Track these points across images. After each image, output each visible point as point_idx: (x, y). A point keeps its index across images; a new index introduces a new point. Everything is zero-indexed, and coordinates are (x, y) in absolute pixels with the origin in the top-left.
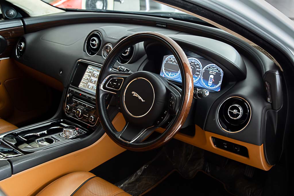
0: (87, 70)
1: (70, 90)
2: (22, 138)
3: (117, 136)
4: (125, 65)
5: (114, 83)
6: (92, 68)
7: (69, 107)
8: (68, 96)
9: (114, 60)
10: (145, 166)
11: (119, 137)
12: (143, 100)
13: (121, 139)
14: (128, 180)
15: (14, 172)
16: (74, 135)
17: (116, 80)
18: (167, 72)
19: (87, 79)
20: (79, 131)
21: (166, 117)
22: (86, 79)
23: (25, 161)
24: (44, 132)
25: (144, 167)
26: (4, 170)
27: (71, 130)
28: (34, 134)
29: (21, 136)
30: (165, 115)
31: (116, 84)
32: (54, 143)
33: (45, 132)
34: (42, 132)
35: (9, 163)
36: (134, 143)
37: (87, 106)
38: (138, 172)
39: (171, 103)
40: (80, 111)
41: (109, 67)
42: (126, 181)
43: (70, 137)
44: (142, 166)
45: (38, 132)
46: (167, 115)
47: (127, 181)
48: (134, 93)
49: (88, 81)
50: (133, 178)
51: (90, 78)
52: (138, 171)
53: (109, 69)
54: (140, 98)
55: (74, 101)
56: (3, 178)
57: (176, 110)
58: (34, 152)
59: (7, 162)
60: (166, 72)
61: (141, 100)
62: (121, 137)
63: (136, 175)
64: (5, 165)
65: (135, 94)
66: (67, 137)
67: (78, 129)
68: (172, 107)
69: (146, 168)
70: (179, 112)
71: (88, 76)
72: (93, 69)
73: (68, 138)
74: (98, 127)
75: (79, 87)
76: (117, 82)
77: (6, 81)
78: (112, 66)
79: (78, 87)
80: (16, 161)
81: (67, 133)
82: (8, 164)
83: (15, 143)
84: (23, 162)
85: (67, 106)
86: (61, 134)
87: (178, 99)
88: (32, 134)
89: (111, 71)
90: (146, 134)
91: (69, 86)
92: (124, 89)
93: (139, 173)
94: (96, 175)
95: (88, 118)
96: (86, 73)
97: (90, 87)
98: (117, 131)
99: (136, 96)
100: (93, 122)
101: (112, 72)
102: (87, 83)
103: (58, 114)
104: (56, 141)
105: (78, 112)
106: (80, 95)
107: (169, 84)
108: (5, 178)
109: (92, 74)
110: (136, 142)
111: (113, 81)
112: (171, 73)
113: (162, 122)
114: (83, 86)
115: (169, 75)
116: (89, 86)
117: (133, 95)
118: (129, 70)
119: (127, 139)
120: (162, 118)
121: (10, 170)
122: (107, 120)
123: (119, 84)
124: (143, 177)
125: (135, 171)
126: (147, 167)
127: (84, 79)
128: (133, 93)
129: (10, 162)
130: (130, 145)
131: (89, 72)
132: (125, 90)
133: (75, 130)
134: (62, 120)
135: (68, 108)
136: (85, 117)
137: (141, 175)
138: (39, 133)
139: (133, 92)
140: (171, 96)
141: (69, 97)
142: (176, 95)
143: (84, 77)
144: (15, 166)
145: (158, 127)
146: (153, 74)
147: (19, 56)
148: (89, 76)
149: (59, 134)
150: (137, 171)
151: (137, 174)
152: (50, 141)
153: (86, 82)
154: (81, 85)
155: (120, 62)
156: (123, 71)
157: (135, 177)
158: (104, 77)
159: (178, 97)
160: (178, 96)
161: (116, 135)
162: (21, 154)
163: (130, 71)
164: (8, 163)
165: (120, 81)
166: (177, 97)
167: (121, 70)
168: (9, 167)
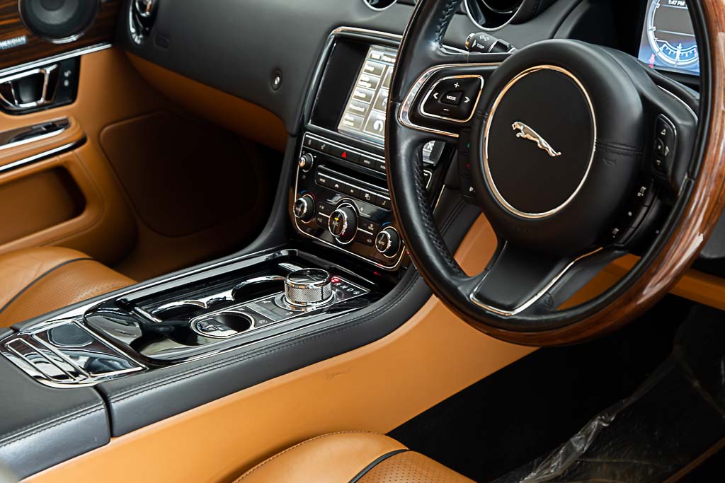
0: (368, 65)
1: (310, 142)
2: (149, 316)
3: (464, 294)
4: (496, 34)
5: (448, 97)
6: (382, 53)
7: (306, 204)
8: (302, 164)
9: (447, 11)
10: (601, 420)
11: (471, 296)
12: (551, 151)
13: (477, 302)
14: (538, 470)
15: (116, 431)
16: (323, 300)
17: (457, 85)
18: (666, 45)
19: (368, 98)
20: (344, 287)
21: (644, 210)
22: (364, 96)
23: (154, 391)
24: (221, 295)
25: (596, 423)
26: (85, 422)
27: (312, 285)
28: (188, 302)
29: (145, 310)
30: (642, 199)
31: (454, 98)
32: (252, 328)
33: (228, 295)
34: (215, 297)
35: (100, 398)
36: (527, 315)
37: (367, 195)
38: (577, 442)
39: (660, 154)
40: (346, 217)
41: (429, 36)
42: (529, 473)
43: (309, 310)
44: (592, 418)
45: (202, 297)
46: (647, 203)
47: (533, 474)
48: (521, 128)
49: (371, 105)
50: (555, 464)
51: (377, 92)
52: (577, 438)
53: (429, 44)
54: (543, 143)
55: (324, 181)
56: (83, 449)
57: (679, 178)
58: (187, 358)
59: (93, 394)
60: (660, 44)
61: (544, 151)
62: (478, 296)
63: (566, 455)
64: (86, 403)
65: (524, 130)
66: (299, 308)
67: (340, 281)
68: (663, 168)
69: (604, 425)
70: (688, 184)
71: (370, 85)
72: (385, 58)
73: (303, 310)
74: (408, 272)
75: (339, 128)
76: (461, 93)
77: (106, 129)
78: (437, 34)
79: (337, 131)
80: (121, 389)
81: (300, 296)
82: (96, 400)
83: (133, 339)
84: (145, 393)
85: (301, 202)
86: (278, 297)
87: (686, 133)
88: (181, 303)
89: (435, 53)
90: (571, 281)
91: (302, 129)
92: (484, 114)
93: (579, 443)
94: (406, 446)
95: (373, 238)
96: (363, 76)
97: (376, 127)
98: (465, 275)
99: (526, 139)
100: (390, 252)
101: (439, 56)
102: (366, 114)
103: (271, 230)
104: (261, 322)
105: (337, 219)
106: (344, 156)
107: (657, 81)
108: (88, 448)
109: (382, 79)
110: (536, 309)
111: (445, 88)
112: (680, 46)
113: (631, 230)
114: (352, 124)
115: (673, 56)
116: (372, 122)
117: (518, 135)
118: (507, 44)
119: (501, 302)
120: (630, 214)
121: (105, 420)
122: (427, 233)
123: (468, 100)
124: (598, 460)
125: (563, 437)
126: (612, 424)
127: (356, 97)
128: (519, 127)
129: (103, 393)
130: (511, 321)
131: (372, 73)
132: (487, 120)
133: (327, 283)
134: (284, 253)
135: (303, 208)
136: (361, 238)
137: (588, 454)
138: (205, 300)
139: (516, 125)
140: (660, 125)
141: (305, 167)
142: (679, 121)
143: (356, 92)
144: (121, 410)
145: (617, 252)
146: (592, 48)
147: (141, 36)
148: (373, 85)
149: (273, 300)
150: (572, 435)
151: (572, 448)
152: (239, 323)
153: (362, 110)
154: (346, 120)
155: (483, 20)
156: (485, 50)
157: (563, 461)
158: (411, 78)
159: (685, 126)
160: (689, 123)
161: (459, 288)
162: (140, 368)
163: (514, 49)
164: (97, 398)
165: (468, 85)
166: (681, 127)
167: (476, 49)
168: (101, 411)
